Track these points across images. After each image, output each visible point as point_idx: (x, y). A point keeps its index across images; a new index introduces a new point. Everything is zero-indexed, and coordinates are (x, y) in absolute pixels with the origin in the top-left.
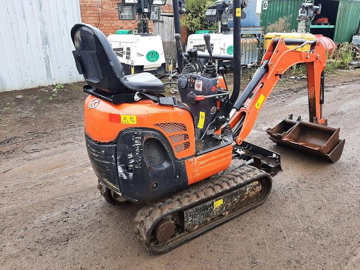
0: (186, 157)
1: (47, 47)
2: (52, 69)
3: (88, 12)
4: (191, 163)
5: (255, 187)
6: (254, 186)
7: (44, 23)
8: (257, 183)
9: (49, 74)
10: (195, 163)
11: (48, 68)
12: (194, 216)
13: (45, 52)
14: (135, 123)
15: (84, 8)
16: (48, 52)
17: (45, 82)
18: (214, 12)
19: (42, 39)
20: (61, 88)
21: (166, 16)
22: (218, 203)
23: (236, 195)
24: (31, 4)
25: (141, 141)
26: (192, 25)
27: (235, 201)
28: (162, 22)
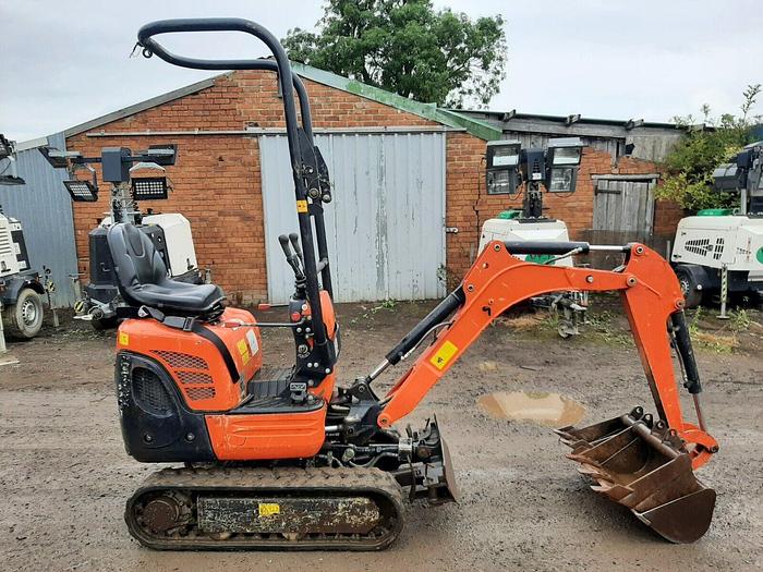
0: (208, 409)
1: (384, 238)
2: (386, 274)
3: (460, 182)
4: (218, 422)
5: (363, 509)
6: (357, 506)
7: (382, 202)
8: (366, 501)
9: (380, 284)
10: (226, 425)
11: (380, 273)
12: (217, 512)
13: (380, 248)
14: (127, 344)
15: (453, 176)
16: (384, 248)
17: (371, 294)
18: (733, 171)
19: (378, 226)
20: (389, 306)
21: (628, 180)
22: (269, 509)
23: (312, 508)
24: (367, 173)
25: (129, 368)
26: (689, 198)
27: (308, 520)
28: (618, 193)
